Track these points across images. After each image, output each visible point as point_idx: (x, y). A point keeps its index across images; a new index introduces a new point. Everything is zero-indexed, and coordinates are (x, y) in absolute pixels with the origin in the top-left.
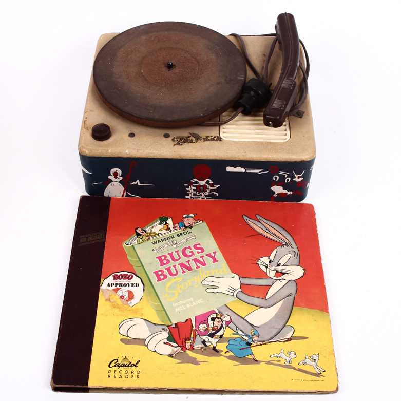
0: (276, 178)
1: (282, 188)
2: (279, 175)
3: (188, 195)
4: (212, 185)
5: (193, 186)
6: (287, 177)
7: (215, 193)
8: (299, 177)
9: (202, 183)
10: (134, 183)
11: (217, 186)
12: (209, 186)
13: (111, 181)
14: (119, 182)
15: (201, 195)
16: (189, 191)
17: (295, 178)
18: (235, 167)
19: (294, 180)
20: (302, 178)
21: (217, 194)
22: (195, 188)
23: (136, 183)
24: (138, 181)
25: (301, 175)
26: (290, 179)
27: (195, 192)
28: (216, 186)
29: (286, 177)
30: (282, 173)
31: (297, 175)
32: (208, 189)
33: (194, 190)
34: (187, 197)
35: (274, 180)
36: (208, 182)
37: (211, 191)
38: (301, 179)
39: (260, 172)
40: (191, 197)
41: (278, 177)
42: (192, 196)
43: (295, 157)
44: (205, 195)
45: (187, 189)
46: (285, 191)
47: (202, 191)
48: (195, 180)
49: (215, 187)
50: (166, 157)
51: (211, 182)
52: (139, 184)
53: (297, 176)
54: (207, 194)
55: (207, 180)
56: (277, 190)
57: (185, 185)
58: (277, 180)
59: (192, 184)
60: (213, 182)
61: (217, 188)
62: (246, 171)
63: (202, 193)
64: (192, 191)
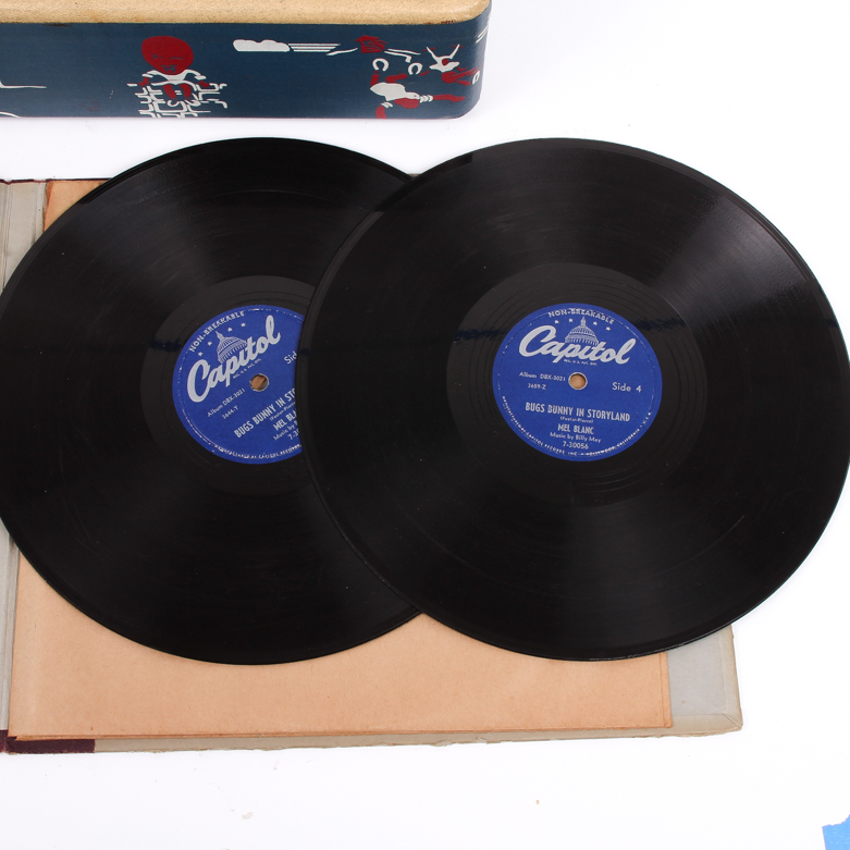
0: (380, 65)
1: (401, 87)
2: (388, 58)
4: (204, 85)
5: (154, 88)
6: (412, 62)
7: (217, 101)
8: (445, 62)
9: (178, 79)
11: (218, 87)
12: (196, 87)
15: (180, 107)
16: (146, 99)
17: (435, 63)
18: (259, 41)
19: (432, 67)
20: (457, 64)
21: (225, 105)
22: (160, 92)
25: (451, 57)
26: (420, 66)
27: (162, 101)
28: (216, 85)
30: (394, 52)
31: (438, 56)
32: (197, 93)
33: (158, 97)
34: (142, 112)
35: (376, 68)
36: (190, 77)
37: (205, 97)
38: (451, 66)
39: (332, 51)
40: (155, 113)
41: (386, 64)
42: (157, 109)
43: (428, 12)
44: (194, 108)
45: (139, 95)
46: (411, 96)
47: (181, 98)
48: (155, 72)
49: (213, 88)
50: (54, 21)
51: (200, 77)
52: (2, 86)
53: (439, 60)
54: (197, 104)
55: (187, 71)
56: (391, 91)
57: (130, 85)
58: (384, 70)
59: (147, 82)
60: (204, 78)
61: (220, 90)
62: (291, 50)
63: (182, 103)
64: (155, 99)
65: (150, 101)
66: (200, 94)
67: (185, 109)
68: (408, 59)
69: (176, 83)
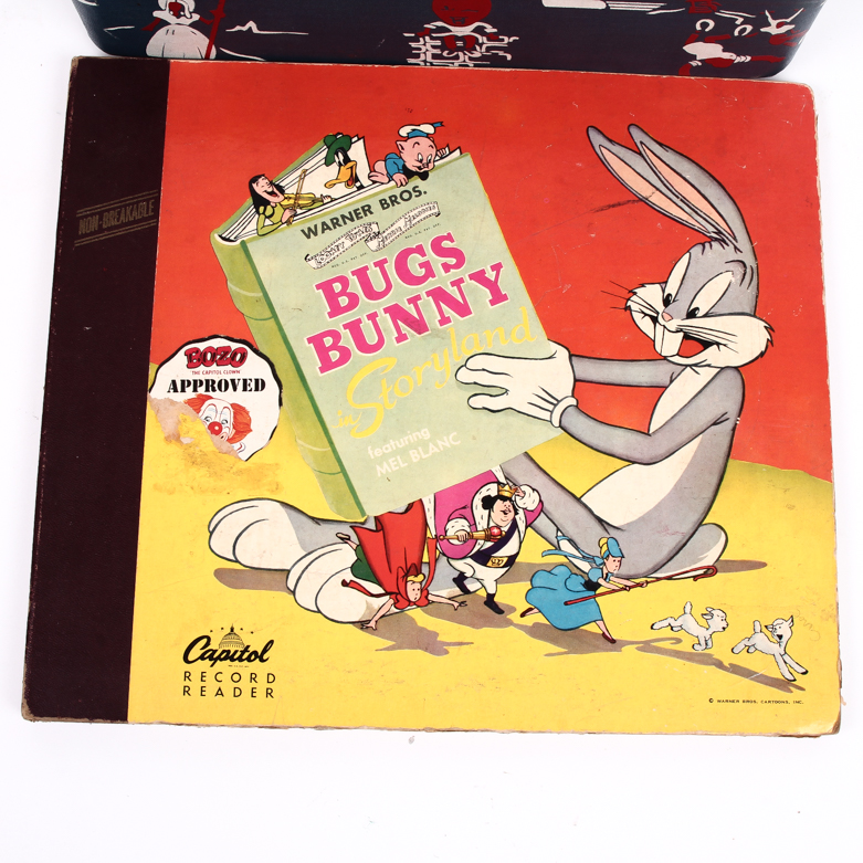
0: (705, 25)
1: (720, 47)
2: (715, 19)
3: (418, 56)
4: (491, 37)
5: (432, 38)
6: (742, 24)
7: (501, 53)
8: (779, 26)
9: (466, 31)
10: (238, 28)
11: (510, 40)
12: (481, 39)
13: (163, 23)
14: (191, 25)
15: (457, 57)
16: (420, 49)
17: (769, 25)
19: (763, 30)
20: (791, 27)
21: (509, 57)
22: (438, 43)
23: (245, 28)
24: (251, 25)
25: (788, 20)
26: (749, 28)
27: (438, 51)
28: (506, 39)
29: (738, 23)
30: (726, 14)
31: (774, 18)
32: (481, 45)
33: (433, 47)
34: (411, 61)
35: (698, 27)
37: (488, 49)
38: (786, 28)
39: (654, 10)
40: (425, 61)
41: (712, 23)
42: (429, 59)
44: (470, 59)
45: (413, 45)
46: (728, 56)
47: (461, 49)
48: (440, 24)
49: (503, 40)
51: (490, 29)
52: (255, 30)
53: (774, 23)
54: (477, 54)
55: (477, 24)
57: (406, 35)
58: (707, 30)
59: (429, 32)
60: (495, 30)
61: (509, 43)
62: (608, 7)
63: (461, 54)
64: (430, 48)
65: (423, 50)
66: (484, 47)
67: (462, 59)
68: (740, 20)
69: (460, 35)
